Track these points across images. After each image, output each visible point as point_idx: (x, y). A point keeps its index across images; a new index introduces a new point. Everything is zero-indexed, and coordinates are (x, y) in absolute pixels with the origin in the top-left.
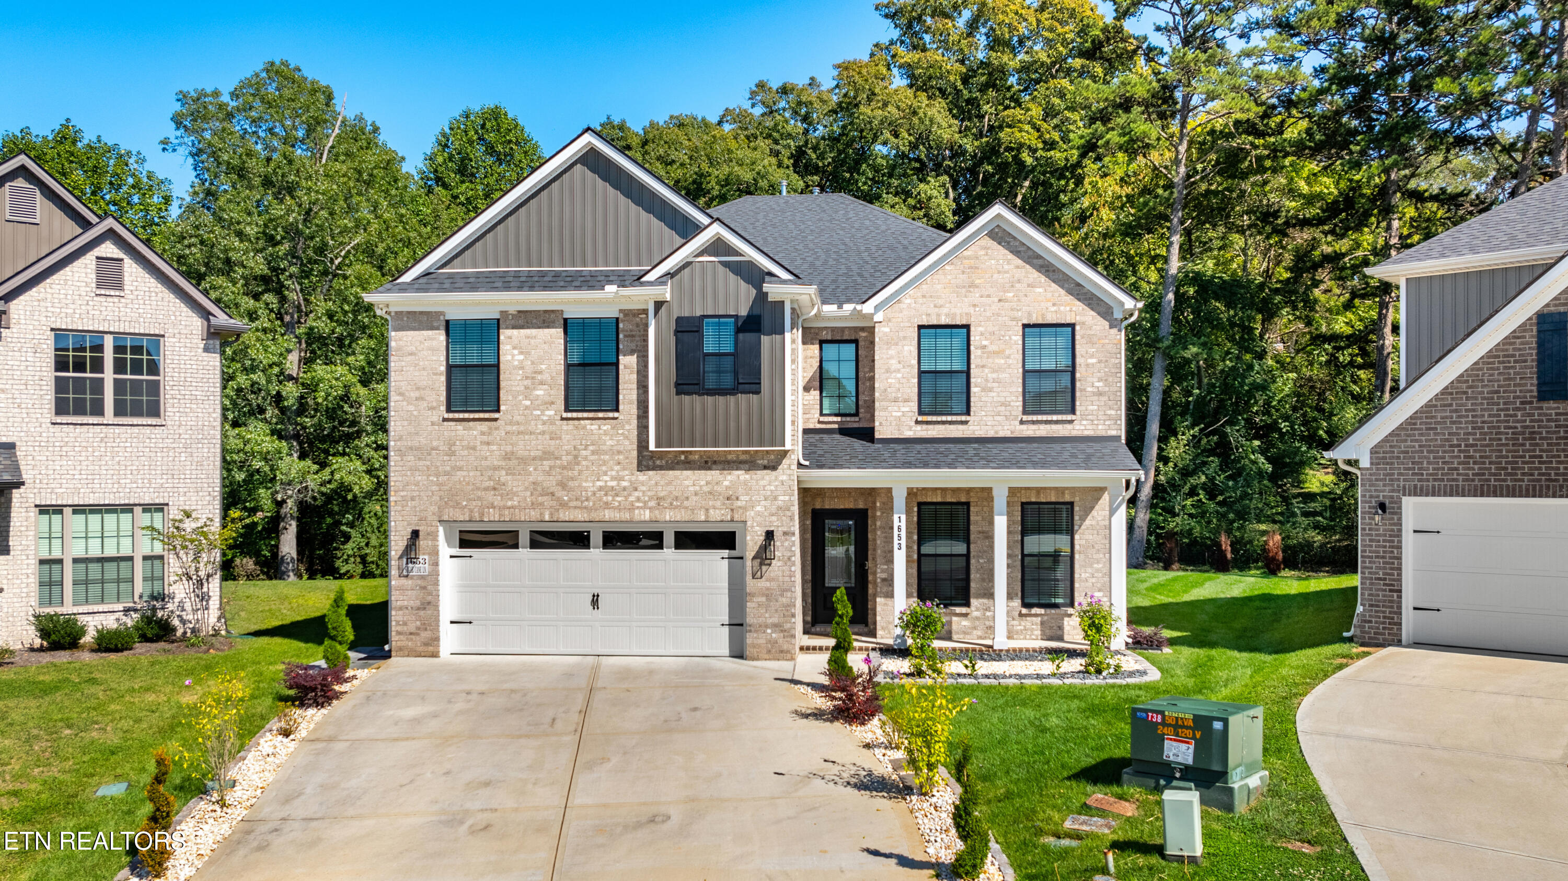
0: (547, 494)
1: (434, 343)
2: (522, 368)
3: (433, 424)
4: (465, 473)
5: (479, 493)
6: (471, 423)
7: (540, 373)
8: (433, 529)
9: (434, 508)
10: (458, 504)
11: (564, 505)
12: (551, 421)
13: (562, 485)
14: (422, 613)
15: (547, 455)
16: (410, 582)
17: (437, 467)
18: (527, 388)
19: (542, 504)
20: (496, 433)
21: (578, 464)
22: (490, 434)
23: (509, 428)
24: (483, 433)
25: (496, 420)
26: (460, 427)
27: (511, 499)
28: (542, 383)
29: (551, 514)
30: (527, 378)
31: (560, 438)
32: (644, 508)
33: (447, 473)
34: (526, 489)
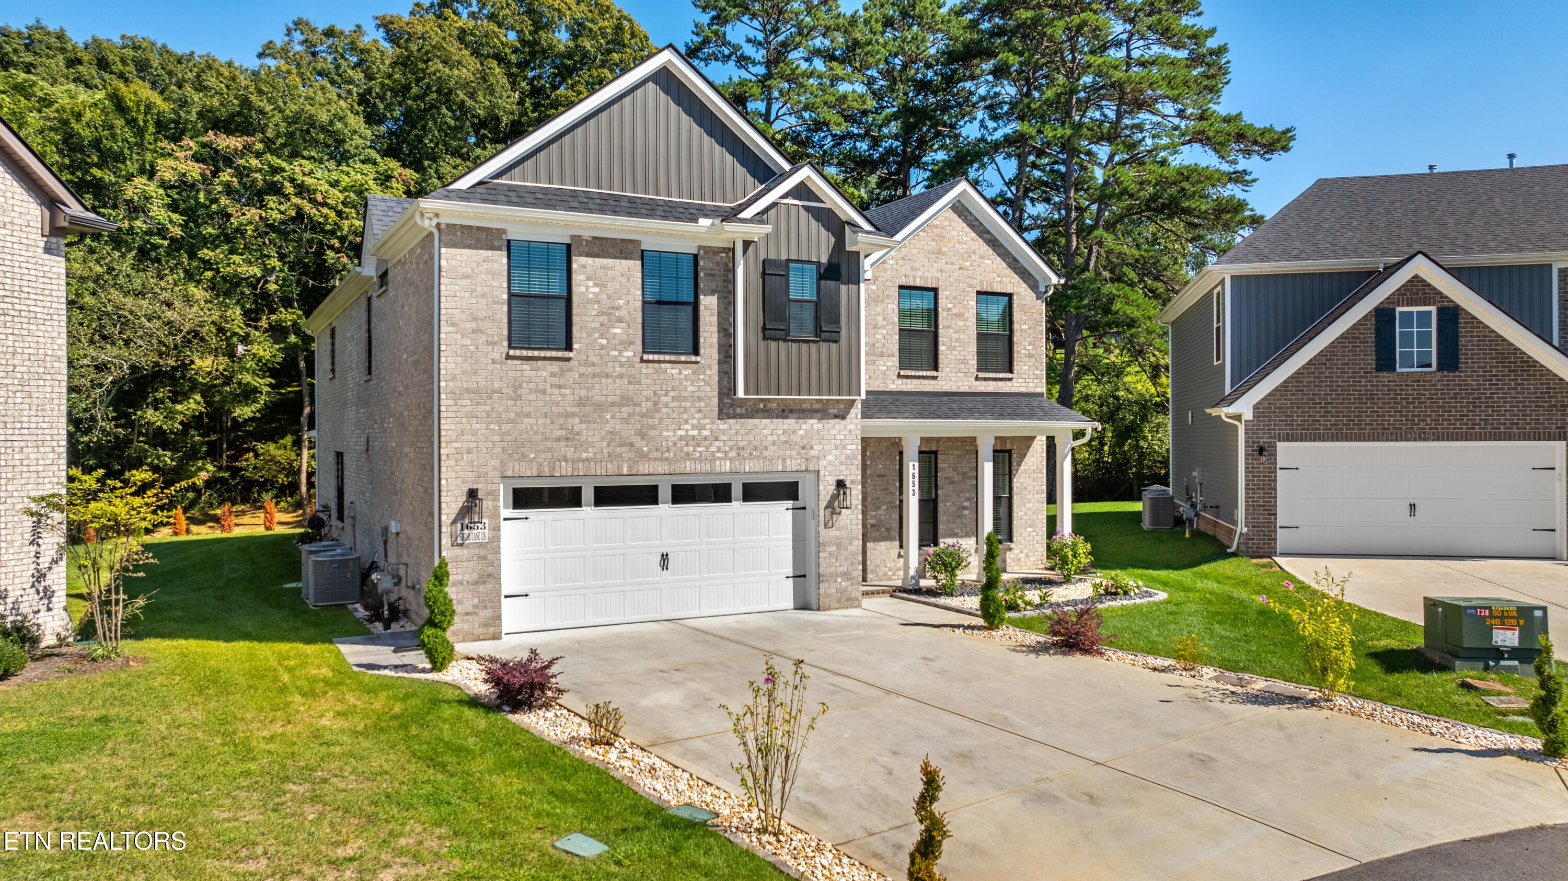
0: (626, 445)
1: (496, 266)
2: (598, 302)
3: (494, 362)
4: (533, 421)
5: (549, 444)
6: (540, 363)
7: (618, 308)
8: (494, 487)
9: (496, 463)
10: (524, 456)
11: (644, 457)
12: (629, 363)
13: (642, 435)
14: (481, 588)
15: (626, 401)
16: (466, 552)
17: (500, 413)
18: (602, 325)
19: (620, 455)
20: (568, 374)
21: (659, 411)
22: (561, 376)
23: (583, 369)
24: (553, 375)
25: (569, 359)
26: (526, 366)
27: (586, 451)
28: (620, 320)
29: (629, 467)
30: (603, 313)
31: (640, 383)
32: (724, 459)
33: (510, 421)
34: (603, 439)
